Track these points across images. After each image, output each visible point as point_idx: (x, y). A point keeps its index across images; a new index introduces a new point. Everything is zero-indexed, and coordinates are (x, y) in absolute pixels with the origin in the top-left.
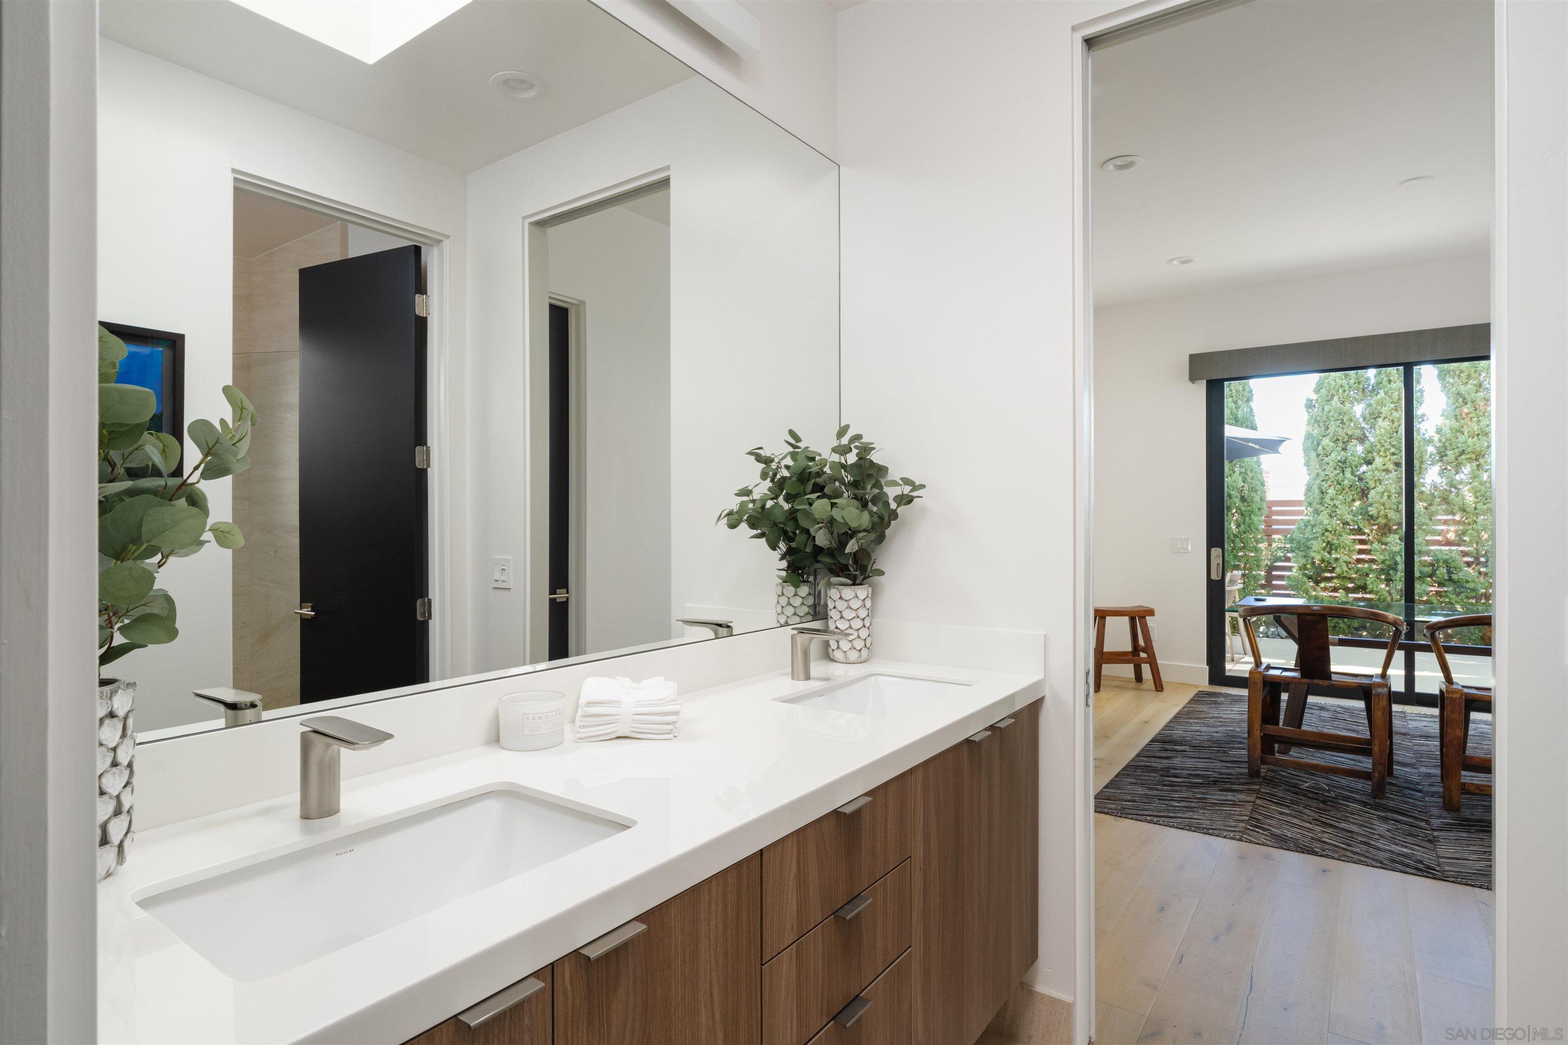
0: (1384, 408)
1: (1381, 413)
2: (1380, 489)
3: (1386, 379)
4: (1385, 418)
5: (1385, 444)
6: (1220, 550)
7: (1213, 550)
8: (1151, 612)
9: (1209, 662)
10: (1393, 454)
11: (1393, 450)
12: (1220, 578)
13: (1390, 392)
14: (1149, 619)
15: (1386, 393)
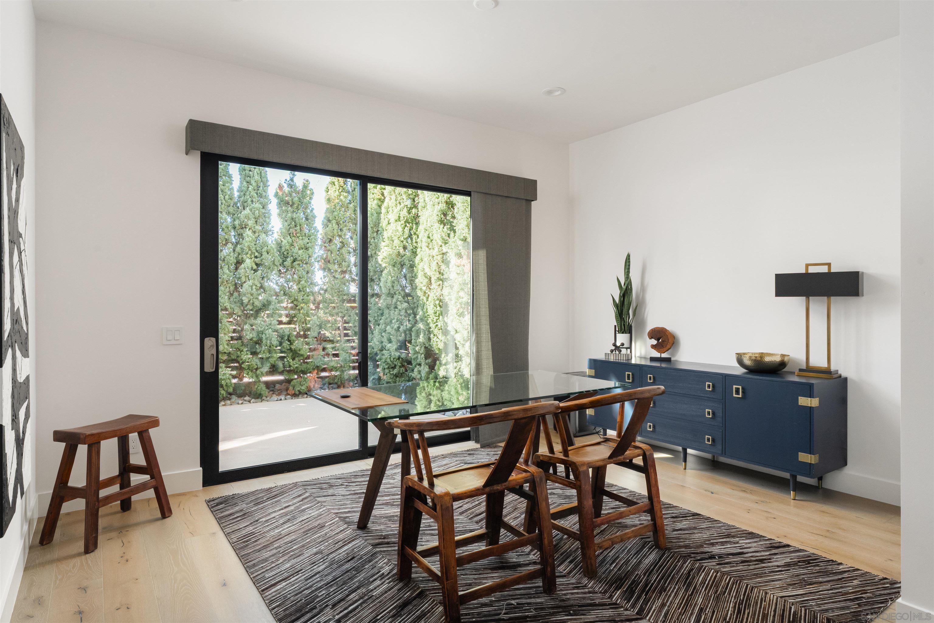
0: (249, 222)
1: (248, 225)
2: (250, 283)
3: (250, 199)
4: (250, 229)
5: (252, 249)
6: (213, 339)
7: (207, 340)
8: (155, 423)
9: (202, 464)
10: (256, 257)
11: (257, 254)
12: (214, 370)
13: (253, 210)
14: (152, 432)
15: (251, 210)
